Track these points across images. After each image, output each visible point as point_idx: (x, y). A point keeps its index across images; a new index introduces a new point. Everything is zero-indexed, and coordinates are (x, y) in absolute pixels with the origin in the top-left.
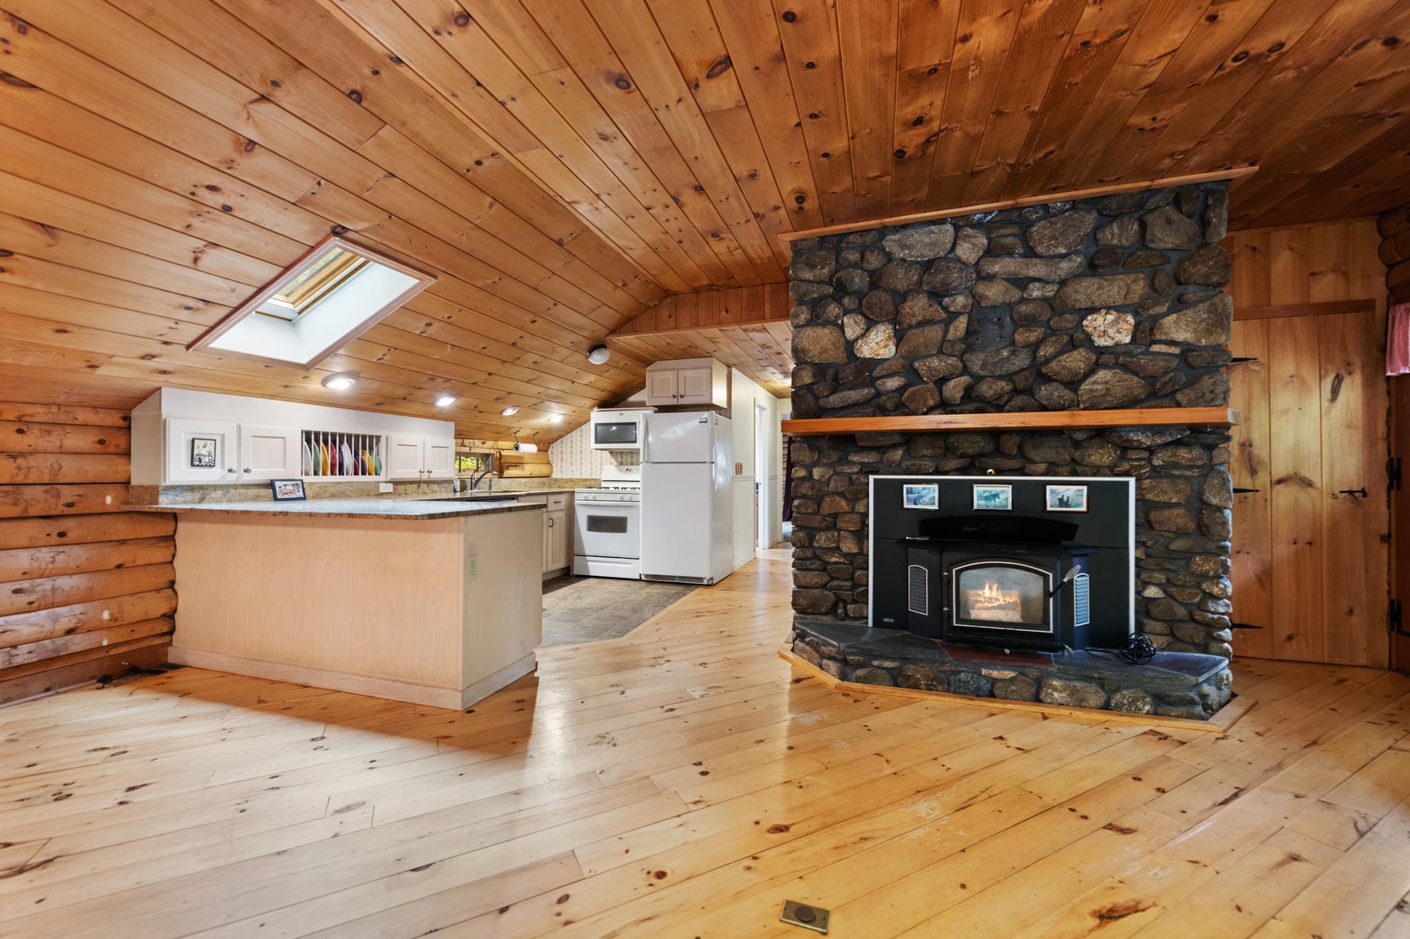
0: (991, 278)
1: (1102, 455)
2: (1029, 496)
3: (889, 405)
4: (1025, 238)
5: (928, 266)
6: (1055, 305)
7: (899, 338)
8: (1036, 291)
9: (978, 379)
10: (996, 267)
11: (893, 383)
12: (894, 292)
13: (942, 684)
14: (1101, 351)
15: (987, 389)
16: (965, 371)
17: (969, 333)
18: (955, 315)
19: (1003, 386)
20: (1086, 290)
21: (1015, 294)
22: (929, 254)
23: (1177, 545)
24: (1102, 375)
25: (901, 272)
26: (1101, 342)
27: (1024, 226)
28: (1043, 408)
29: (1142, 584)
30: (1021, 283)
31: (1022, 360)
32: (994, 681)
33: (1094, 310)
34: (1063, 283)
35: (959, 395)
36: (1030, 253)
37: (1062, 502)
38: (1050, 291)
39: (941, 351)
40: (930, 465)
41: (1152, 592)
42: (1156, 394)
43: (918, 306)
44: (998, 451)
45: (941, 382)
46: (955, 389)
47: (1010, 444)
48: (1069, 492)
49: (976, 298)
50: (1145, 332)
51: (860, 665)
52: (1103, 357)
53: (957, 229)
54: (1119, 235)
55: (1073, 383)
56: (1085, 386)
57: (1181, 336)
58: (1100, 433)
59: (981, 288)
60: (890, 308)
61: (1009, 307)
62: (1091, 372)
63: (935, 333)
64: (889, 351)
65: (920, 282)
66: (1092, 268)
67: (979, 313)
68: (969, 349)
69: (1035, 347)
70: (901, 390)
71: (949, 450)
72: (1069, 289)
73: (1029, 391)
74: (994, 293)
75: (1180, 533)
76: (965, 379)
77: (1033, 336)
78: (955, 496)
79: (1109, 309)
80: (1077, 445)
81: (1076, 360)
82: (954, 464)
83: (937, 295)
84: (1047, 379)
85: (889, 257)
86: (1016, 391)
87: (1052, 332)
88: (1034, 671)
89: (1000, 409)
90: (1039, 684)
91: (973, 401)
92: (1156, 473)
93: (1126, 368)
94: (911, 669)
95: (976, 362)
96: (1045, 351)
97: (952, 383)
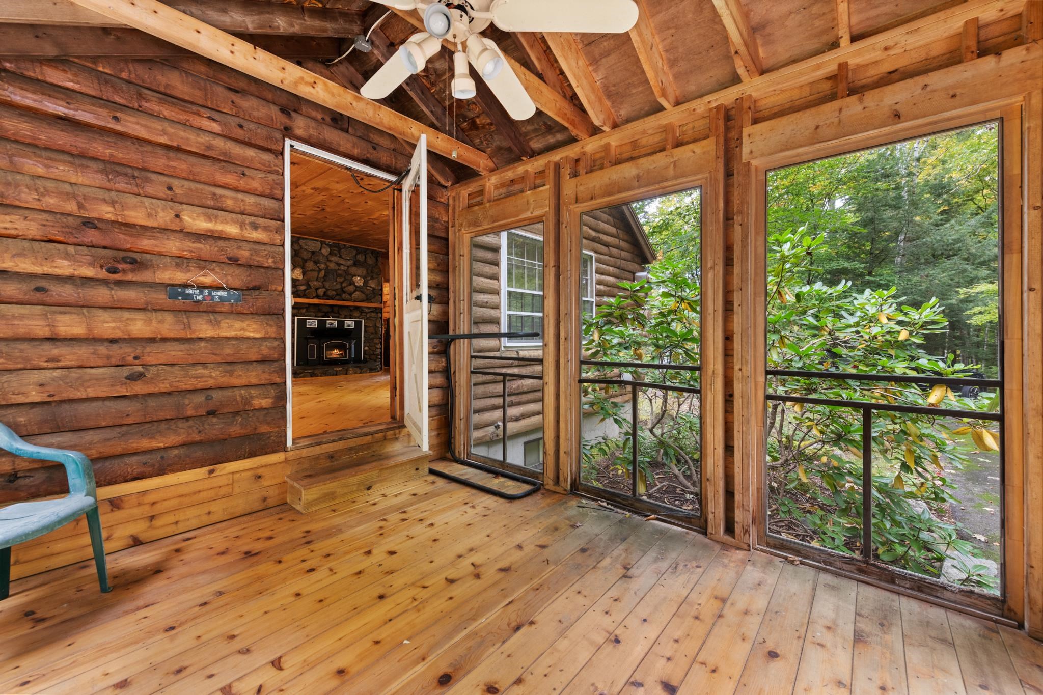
0: (331, 261)
1: (356, 314)
2: (341, 323)
3: (301, 294)
4: (339, 251)
5: (313, 253)
6: (346, 272)
7: (304, 273)
8: (342, 268)
9: (327, 290)
10: (333, 258)
11: (303, 288)
12: (303, 259)
13: (325, 374)
14: (356, 287)
15: (330, 293)
16: (324, 287)
17: (325, 276)
18: (320, 270)
19: (334, 293)
20: (353, 270)
21: (337, 267)
22: (314, 250)
23: (371, 336)
24: (357, 293)
25: (305, 253)
26: (357, 284)
27: (340, 249)
28: (344, 300)
29: (365, 346)
30: (339, 265)
31: (338, 286)
32: (337, 371)
33: (355, 276)
34: (348, 267)
35: (322, 294)
36: (341, 257)
37: (349, 326)
38: (346, 268)
39: (317, 280)
40: (314, 314)
41: (366, 348)
42: (368, 300)
43: (310, 265)
44: (332, 311)
45: (317, 289)
46: (321, 292)
47: (336, 309)
48: (350, 323)
49: (327, 267)
50: (366, 283)
51: (301, 373)
52: (357, 288)
53: (322, 244)
54: (361, 258)
55: (350, 294)
56: (353, 295)
57: (373, 286)
58: (357, 308)
59: (328, 263)
60: (301, 263)
61: (336, 271)
62: (354, 292)
63: (315, 274)
64: (300, 277)
65: (311, 258)
66: (355, 264)
67: (327, 271)
68: (325, 280)
69: (342, 283)
70: (305, 290)
71: (319, 311)
72: (350, 269)
73: (340, 295)
74: (332, 266)
75: (372, 334)
76: (324, 289)
77: (342, 280)
78: (322, 323)
79: (359, 276)
80: (351, 310)
81: (351, 288)
82: (320, 314)
83: (316, 263)
84: (344, 292)
85: (301, 246)
86: (337, 295)
87: (345, 280)
88: (346, 367)
89: (333, 299)
90: (347, 370)
91: (326, 296)
92: (368, 319)
93: (362, 292)
94: (316, 372)
95: (327, 285)
96: (344, 285)
97: (320, 290)
